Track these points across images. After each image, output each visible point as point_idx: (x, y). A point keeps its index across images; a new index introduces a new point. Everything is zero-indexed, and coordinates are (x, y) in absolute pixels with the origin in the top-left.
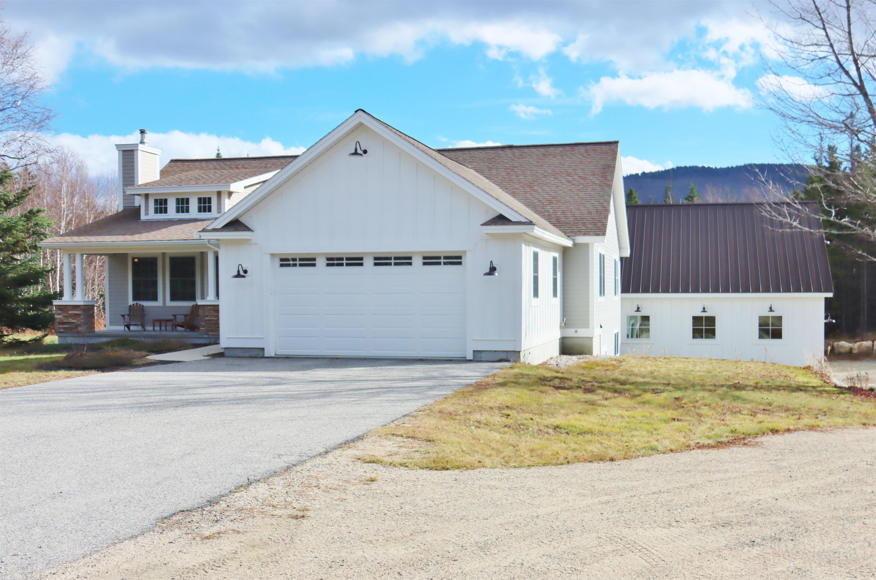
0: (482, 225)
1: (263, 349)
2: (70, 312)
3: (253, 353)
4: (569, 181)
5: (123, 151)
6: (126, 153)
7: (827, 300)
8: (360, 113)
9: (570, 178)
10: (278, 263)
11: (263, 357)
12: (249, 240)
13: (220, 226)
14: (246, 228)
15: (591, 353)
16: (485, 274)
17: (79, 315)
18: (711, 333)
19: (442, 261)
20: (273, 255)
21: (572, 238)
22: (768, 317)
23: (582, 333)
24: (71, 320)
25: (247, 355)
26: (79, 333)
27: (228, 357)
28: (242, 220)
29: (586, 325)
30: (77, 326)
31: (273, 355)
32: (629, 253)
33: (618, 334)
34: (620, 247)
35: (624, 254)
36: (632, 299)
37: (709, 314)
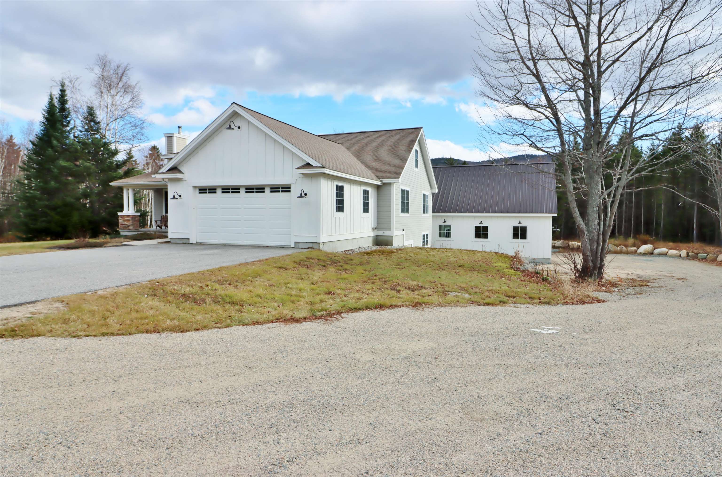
0: (297, 168)
1: (189, 239)
2: (126, 219)
3: (184, 242)
4: (389, 149)
5: (168, 137)
6: (178, 138)
7: (554, 218)
8: (234, 105)
9: (390, 148)
10: (198, 191)
11: (189, 244)
12: (182, 178)
13: (165, 171)
14: (180, 172)
15: (392, 245)
16: (298, 197)
17: (129, 220)
18: (485, 236)
19: (280, 190)
20: (195, 187)
21: (381, 180)
22: (519, 227)
23: (387, 233)
24: (126, 223)
25: (181, 242)
26: (129, 229)
27: (172, 243)
28: (179, 167)
29: (389, 228)
30: (129, 226)
31: (194, 242)
32: (436, 191)
33: (427, 235)
34: (431, 187)
35: (434, 192)
36: (442, 217)
37: (484, 224)
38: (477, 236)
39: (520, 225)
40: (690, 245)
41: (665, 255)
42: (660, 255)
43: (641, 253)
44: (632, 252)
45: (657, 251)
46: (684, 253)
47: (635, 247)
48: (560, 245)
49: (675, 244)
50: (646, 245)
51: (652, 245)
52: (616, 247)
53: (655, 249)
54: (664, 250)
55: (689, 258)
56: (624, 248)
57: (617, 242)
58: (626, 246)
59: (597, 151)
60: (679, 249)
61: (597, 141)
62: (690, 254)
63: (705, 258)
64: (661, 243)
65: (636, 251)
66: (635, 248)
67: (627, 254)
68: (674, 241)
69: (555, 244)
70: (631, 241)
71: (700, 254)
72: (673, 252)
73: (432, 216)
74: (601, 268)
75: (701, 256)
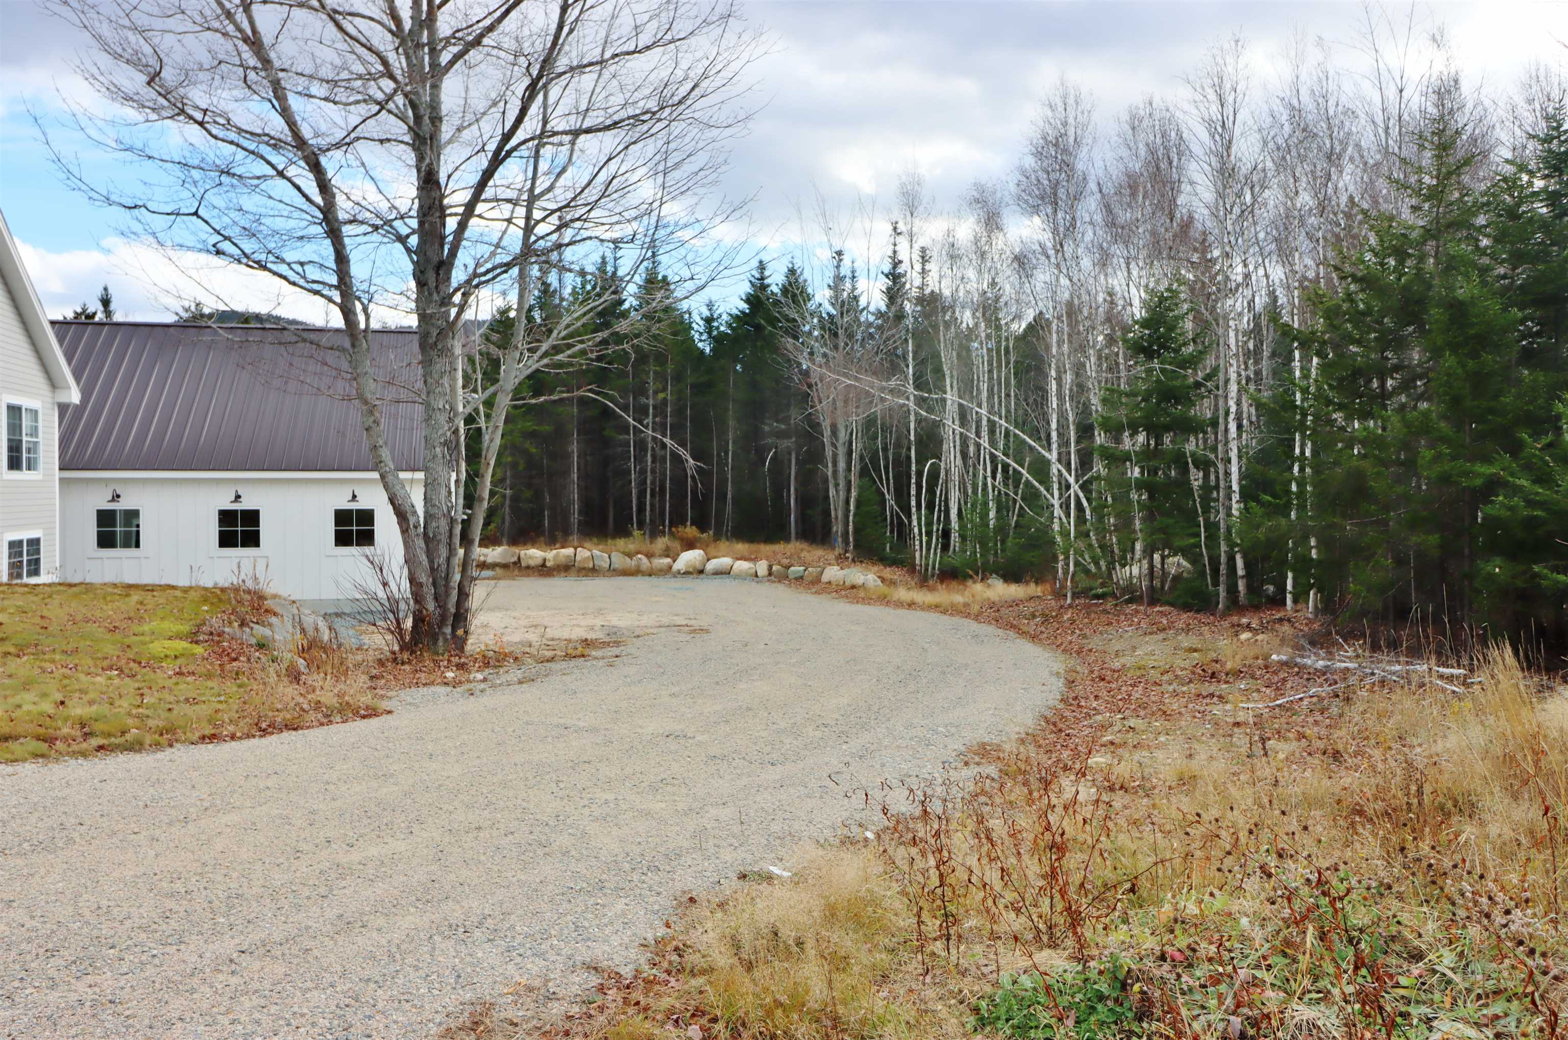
18: (253, 540)
22: (351, 511)
32: (74, 396)
33: (34, 544)
34: (53, 383)
35: (63, 398)
36: (107, 481)
37: (246, 504)
38: (226, 540)
39: (354, 506)
40: (779, 547)
41: (724, 573)
42: (718, 573)
43: (679, 572)
44: (661, 570)
45: (712, 565)
46: (762, 567)
47: (668, 556)
48: (498, 560)
49: (754, 547)
50: (691, 552)
51: (701, 552)
52: (628, 560)
53: (708, 560)
54: (725, 561)
55: (772, 578)
56: (645, 560)
57: (632, 547)
58: (649, 556)
59: (437, 287)
60: (754, 560)
61: (435, 259)
62: (775, 568)
63: (802, 578)
64: (723, 545)
65: (671, 568)
66: (669, 560)
67: (650, 575)
68: (751, 540)
69: (486, 556)
70: (662, 542)
71: (792, 568)
72: (742, 566)
73: (61, 479)
74: (460, 617)
75: (795, 572)
